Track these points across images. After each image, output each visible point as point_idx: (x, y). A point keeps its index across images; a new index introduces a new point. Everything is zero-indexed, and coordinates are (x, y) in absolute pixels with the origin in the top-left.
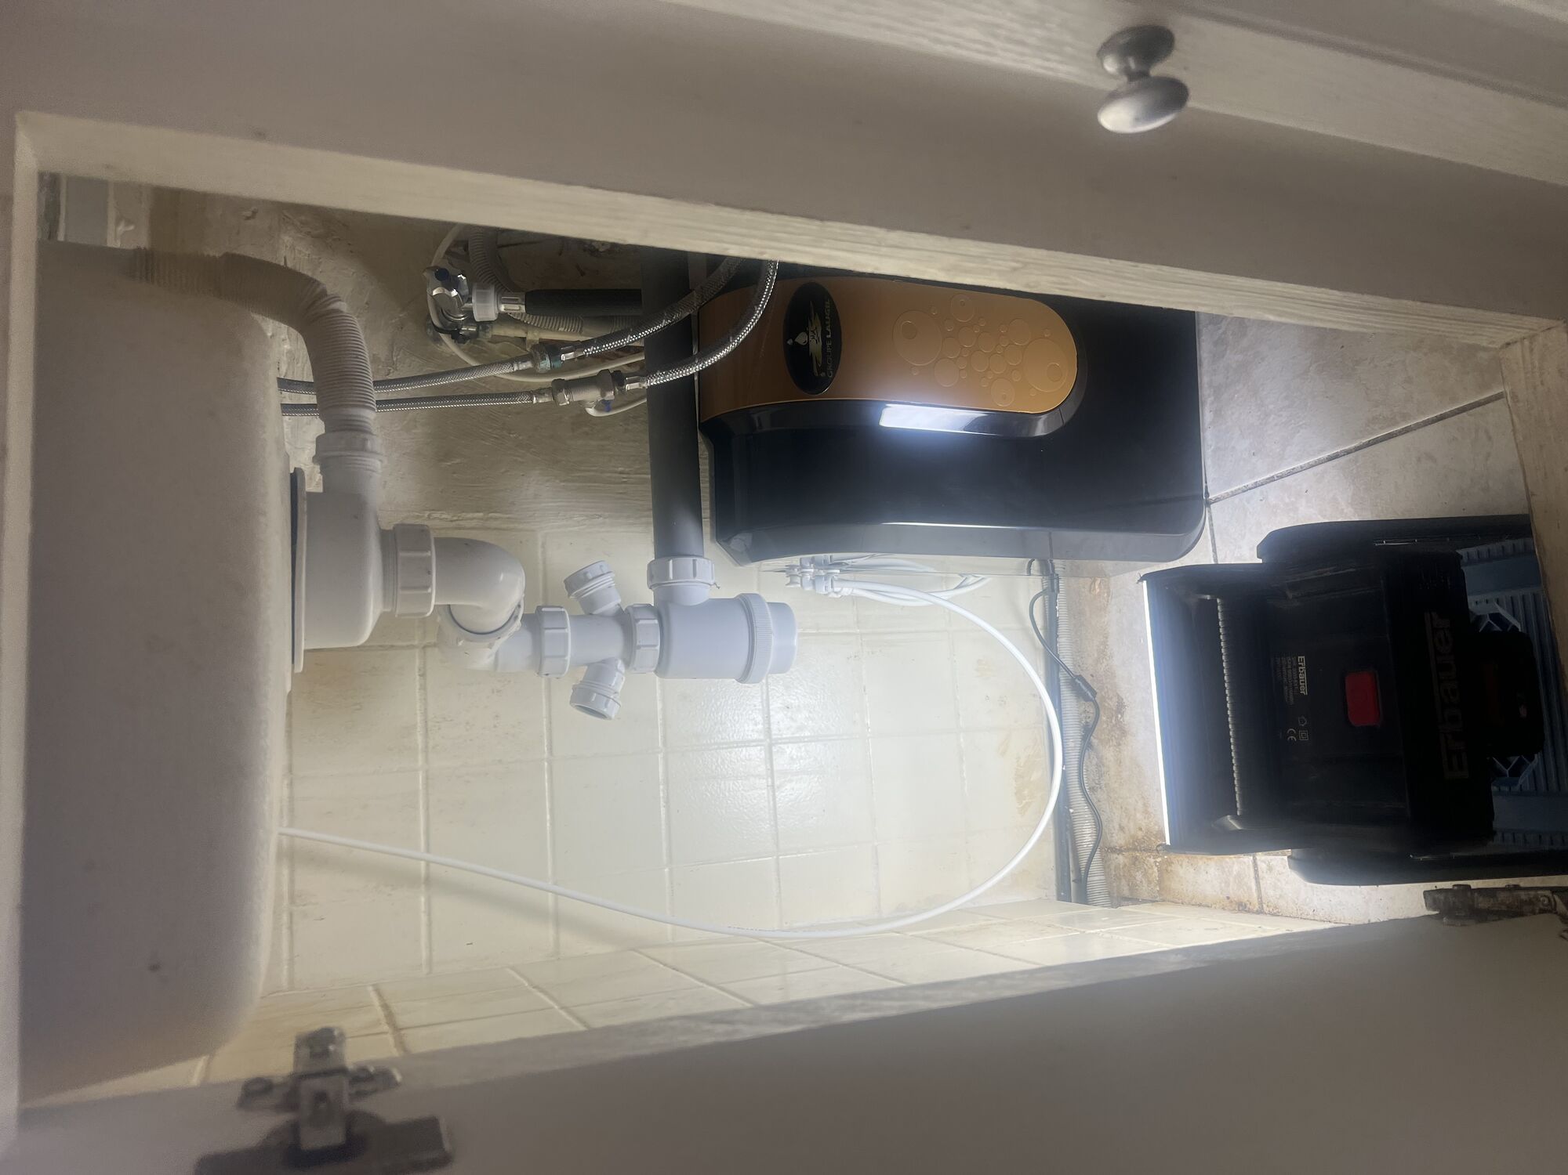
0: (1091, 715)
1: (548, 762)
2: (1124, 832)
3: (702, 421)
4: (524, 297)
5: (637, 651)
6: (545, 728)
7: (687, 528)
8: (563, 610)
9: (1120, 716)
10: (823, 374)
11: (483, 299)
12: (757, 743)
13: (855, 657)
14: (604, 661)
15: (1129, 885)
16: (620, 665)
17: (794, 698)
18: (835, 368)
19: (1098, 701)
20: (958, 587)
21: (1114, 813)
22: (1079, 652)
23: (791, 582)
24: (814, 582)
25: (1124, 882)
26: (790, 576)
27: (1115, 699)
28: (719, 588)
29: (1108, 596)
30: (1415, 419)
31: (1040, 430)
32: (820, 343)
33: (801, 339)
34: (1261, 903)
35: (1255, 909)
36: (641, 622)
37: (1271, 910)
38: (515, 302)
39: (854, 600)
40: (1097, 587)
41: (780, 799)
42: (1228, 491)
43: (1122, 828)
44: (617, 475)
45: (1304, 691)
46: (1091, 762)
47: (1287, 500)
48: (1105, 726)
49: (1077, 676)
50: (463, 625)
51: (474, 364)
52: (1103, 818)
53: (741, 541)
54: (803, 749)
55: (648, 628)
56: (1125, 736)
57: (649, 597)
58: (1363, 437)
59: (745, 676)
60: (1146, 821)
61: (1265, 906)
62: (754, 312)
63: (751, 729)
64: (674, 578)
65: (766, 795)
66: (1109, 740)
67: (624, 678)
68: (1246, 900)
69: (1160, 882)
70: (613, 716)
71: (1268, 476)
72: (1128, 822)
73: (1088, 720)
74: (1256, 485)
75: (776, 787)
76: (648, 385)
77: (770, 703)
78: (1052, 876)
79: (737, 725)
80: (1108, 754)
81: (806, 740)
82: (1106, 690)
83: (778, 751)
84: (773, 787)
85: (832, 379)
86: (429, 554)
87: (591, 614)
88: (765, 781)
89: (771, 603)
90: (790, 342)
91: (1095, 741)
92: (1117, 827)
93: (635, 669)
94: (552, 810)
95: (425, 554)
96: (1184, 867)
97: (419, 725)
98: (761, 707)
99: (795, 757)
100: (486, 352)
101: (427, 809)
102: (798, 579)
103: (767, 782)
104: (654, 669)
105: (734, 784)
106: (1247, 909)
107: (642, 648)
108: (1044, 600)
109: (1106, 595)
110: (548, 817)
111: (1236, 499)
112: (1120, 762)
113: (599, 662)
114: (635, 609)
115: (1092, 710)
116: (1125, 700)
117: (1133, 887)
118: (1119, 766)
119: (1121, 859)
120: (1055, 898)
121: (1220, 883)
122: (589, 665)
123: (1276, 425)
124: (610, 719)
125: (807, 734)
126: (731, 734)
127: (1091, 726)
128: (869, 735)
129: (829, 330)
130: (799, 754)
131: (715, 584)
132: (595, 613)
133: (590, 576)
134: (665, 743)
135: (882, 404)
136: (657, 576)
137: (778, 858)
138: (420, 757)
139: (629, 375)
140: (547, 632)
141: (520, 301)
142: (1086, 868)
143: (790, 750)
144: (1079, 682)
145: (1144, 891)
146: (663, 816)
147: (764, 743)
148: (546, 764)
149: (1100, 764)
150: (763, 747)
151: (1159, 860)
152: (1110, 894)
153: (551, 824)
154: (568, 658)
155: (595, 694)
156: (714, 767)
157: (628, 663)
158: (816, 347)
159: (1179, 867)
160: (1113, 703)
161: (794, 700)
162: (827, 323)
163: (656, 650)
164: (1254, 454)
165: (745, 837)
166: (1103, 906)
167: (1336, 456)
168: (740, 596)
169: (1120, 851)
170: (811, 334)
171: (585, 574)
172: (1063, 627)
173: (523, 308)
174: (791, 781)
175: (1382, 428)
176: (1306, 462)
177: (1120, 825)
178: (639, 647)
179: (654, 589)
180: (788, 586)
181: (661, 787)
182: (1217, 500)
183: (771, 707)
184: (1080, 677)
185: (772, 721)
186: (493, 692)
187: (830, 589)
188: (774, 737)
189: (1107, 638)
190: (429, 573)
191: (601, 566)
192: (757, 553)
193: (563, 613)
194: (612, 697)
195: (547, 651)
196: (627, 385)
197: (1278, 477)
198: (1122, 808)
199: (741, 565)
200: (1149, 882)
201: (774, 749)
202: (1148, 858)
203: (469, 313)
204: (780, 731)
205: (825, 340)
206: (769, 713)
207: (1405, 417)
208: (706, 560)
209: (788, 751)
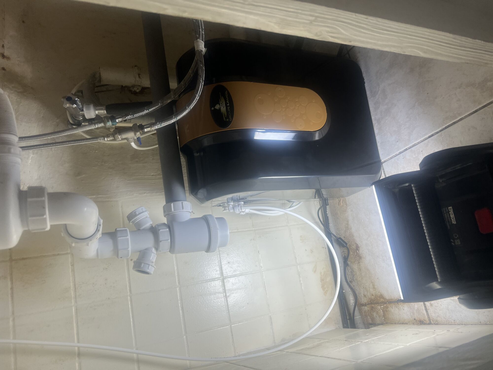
0: (346, 253)
1: (130, 297)
2: (366, 297)
3: (181, 147)
4: (105, 107)
5: (161, 243)
6: (127, 282)
7: (178, 190)
8: (126, 228)
9: (358, 251)
10: (228, 120)
11: (88, 109)
12: (218, 279)
13: (253, 239)
14: (146, 249)
15: (371, 318)
16: (154, 250)
17: (232, 258)
18: (232, 117)
19: (348, 247)
20: (290, 207)
21: (361, 290)
22: (338, 229)
23: (225, 210)
24: (233, 208)
25: (369, 317)
26: (224, 207)
27: (355, 245)
28: (194, 213)
29: (346, 206)
30: (464, 114)
31: (317, 138)
32: (225, 108)
33: (217, 107)
34: (430, 320)
35: (428, 323)
36: (161, 230)
37: (434, 322)
38: (102, 109)
39: (251, 215)
40: (341, 203)
41: (230, 301)
42: (389, 157)
43: (365, 296)
44: (151, 176)
45: (454, 222)
46: (349, 271)
47: (414, 156)
48: (352, 256)
49: (339, 238)
50: (73, 235)
51: (88, 137)
52: (357, 293)
53: (202, 192)
54: (237, 279)
55: (164, 234)
56: (361, 259)
57: (165, 220)
58: (443, 126)
59: (208, 249)
60: (374, 292)
61: (431, 321)
62: (196, 96)
63: (215, 274)
64: (174, 210)
65: (224, 300)
66: (355, 261)
67: (156, 256)
68: (422, 319)
69: (384, 316)
70: (152, 273)
71: (405, 149)
72: (367, 293)
73: (345, 255)
74: (400, 153)
75: (227, 297)
76: (154, 128)
77: (222, 262)
78: (340, 318)
79: (209, 273)
80: (355, 267)
81: (238, 275)
82: (351, 242)
83: (227, 282)
84: (226, 297)
85: (232, 121)
86: (43, 199)
87: (139, 230)
88: (223, 294)
89: (216, 218)
90: (213, 109)
91: (349, 263)
92: (363, 295)
93: (160, 251)
94: (133, 317)
95: (41, 199)
96: (393, 308)
97: (72, 286)
98: (218, 264)
99: (234, 283)
100: (93, 133)
101: (77, 323)
102: (227, 208)
103: (224, 295)
104: (169, 250)
105: (210, 297)
106: (424, 323)
107: (162, 242)
108: (321, 210)
109: (345, 205)
110: (131, 320)
111: (393, 160)
112: (361, 270)
113: (144, 250)
114: (158, 225)
115: (346, 251)
116: (359, 245)
117: (373, 319)
118: (360, 271)
119: (366, 308)
120: (342, 327)
121: (410, 314)
122: (140, 251)
123: (405, 129)
124: (151, 274)
125: (238, 273)
126: (207, 277)
127: (346, 257)
128: (263, 270)
129: (228, 102)
130: (235, 282)
131: (192, 212)
132: (141, 228)
133: (137, 213)
134: (179, 283)
135: (254, 130)
136: (167, 211)
137: (231, 326)
138: (73, 301)
139: (145, 125)
140: (119, 238)
141: (104, 109)
142: (353, 313)
143: (232, 280)
144: (340, 240)
145: (378, 320)
146: (181, 314)
147: (221, 278)
148: (129, 298)
149: (352, 271)
150: (220, 280)
151: (382, 307)
152: (364, 323)
153: (133, 323)
154: (130, 249)
155: (143, 264)
156: (201, 291)
157: (157, 249)
158: (223, 109)
159: (392, 309)
160: (354, 247)
161: (231, 259)
162: (227, 100)
163: (168, 242)
164: (397, 141)
165: (216, 319)
166: (362, 328)
167: (432, 135)
168: (203, 216)
169: (365, 305)
170: (221, 104)
171: (135, 212)
172: (330, 221)
173: (105, 111)
174: (233, 293)
175: (451, 121)
176: (420, 140)
177: (364, 295)
178: (161, 241)
179: (166, 216)
180: (224, 212)
181: (179, 302)
182: (385, 162)
183: (222, 264)
184: (340, 238)
185: (223, 269)
186: (104, 269)
187: (241, 211)
188: (224, 276)
189: (348, 222)
190: (44, 208)
191: (142, 209)
192: (209, 197)
193: (126, 230)
194: (151, 264)
195: (120, 247)
196: (145, 129)
197: (408, 148)
198: (364, 288)
199: (203, 203)
200: (380, 316)
201: (225, 281)
202: (377, 307)
203: (83, 116)
204: (227, 273)
205: (227, 106)
206: (221, 265)
207: (460, 115)
208: (187, 202)
209: (231, 281)
